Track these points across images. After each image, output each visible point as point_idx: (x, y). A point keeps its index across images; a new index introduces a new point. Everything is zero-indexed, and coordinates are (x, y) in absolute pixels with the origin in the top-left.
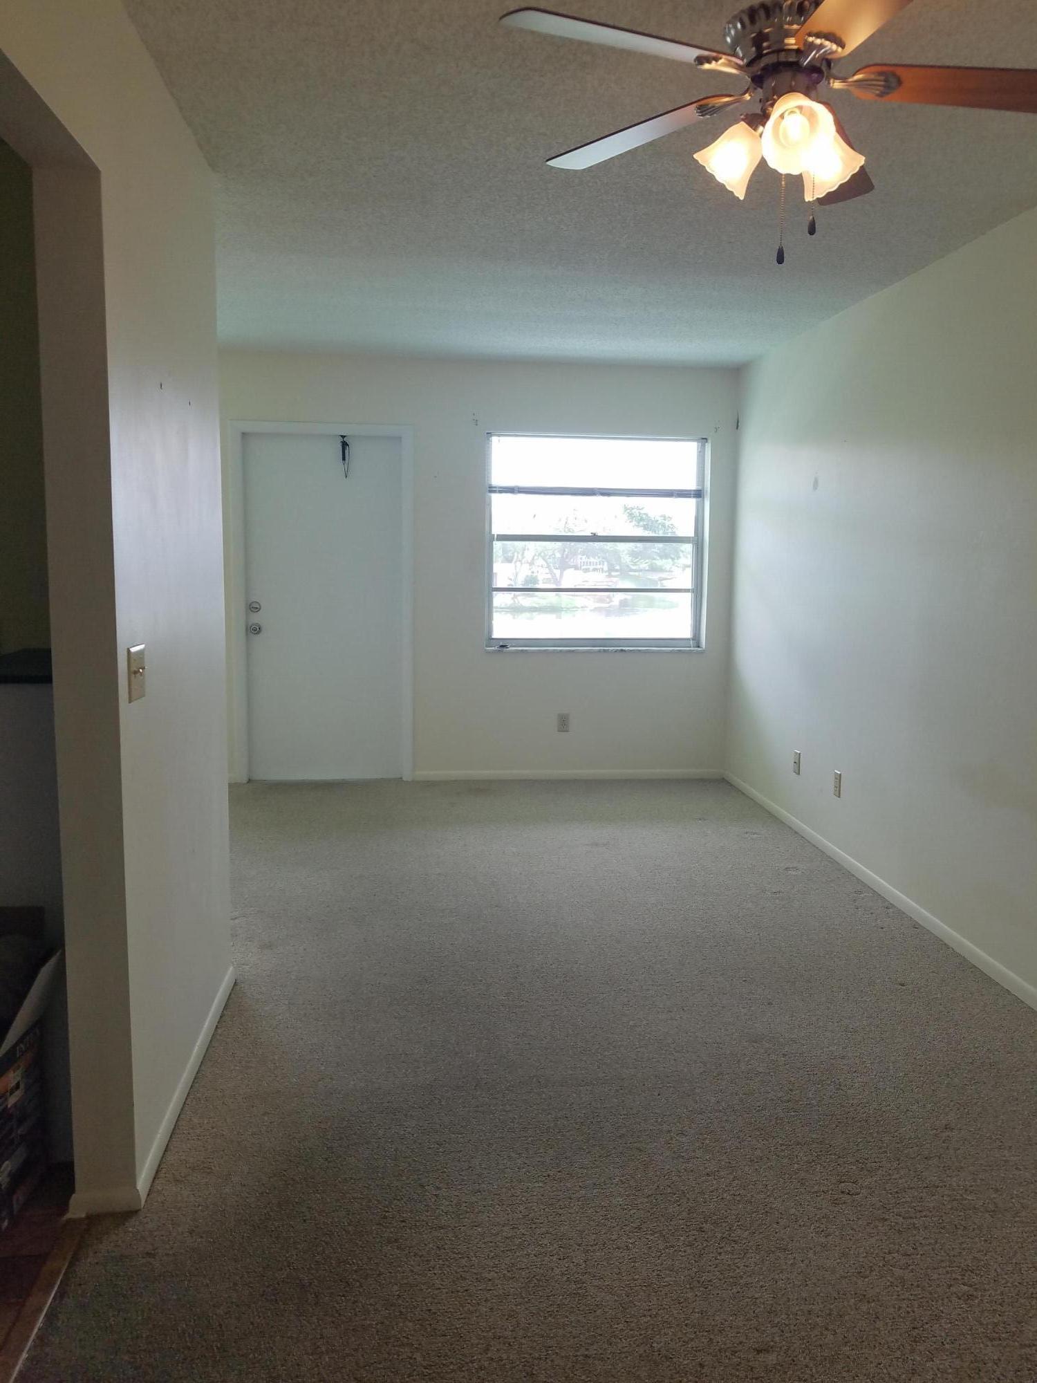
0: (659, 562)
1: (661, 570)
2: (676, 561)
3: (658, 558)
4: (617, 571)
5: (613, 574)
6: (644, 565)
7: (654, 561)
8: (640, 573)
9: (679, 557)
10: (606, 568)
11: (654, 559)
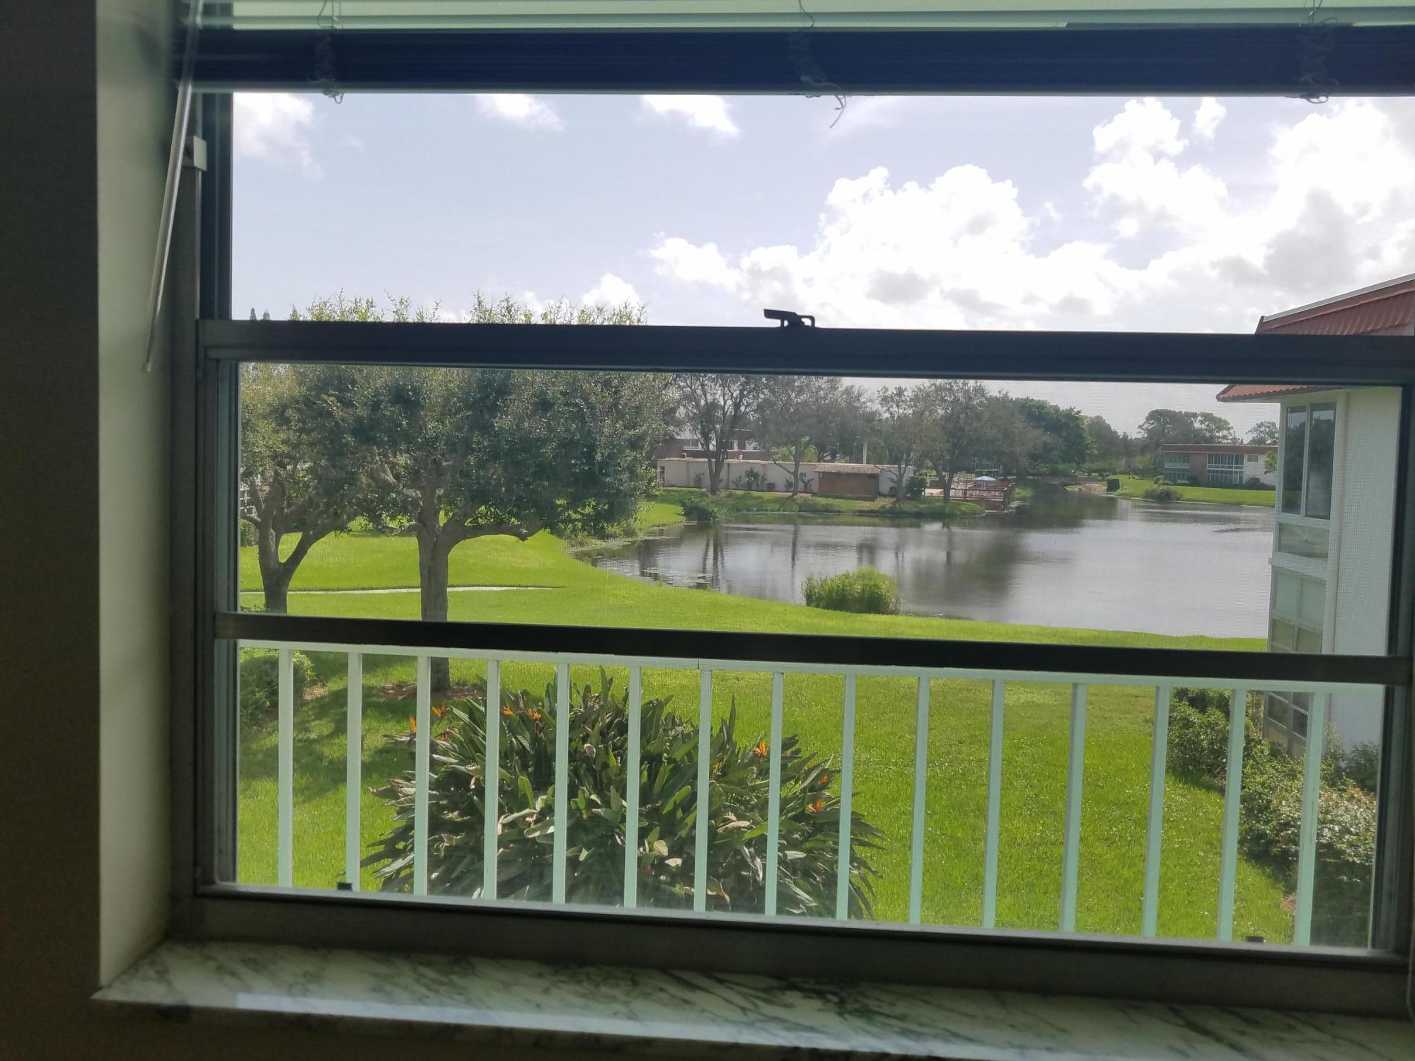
0: (1061, 466)
1: (1065, 474)
2: (1081, 465)
3: (1061, 462)
4: (1013, 474)
5: (1009, 478)
6: (1044, 468)
7: (1056, 465)
8: (1040, 478)
9: (1084, 461)
10: (1001, 470)
11: (1056, 463)
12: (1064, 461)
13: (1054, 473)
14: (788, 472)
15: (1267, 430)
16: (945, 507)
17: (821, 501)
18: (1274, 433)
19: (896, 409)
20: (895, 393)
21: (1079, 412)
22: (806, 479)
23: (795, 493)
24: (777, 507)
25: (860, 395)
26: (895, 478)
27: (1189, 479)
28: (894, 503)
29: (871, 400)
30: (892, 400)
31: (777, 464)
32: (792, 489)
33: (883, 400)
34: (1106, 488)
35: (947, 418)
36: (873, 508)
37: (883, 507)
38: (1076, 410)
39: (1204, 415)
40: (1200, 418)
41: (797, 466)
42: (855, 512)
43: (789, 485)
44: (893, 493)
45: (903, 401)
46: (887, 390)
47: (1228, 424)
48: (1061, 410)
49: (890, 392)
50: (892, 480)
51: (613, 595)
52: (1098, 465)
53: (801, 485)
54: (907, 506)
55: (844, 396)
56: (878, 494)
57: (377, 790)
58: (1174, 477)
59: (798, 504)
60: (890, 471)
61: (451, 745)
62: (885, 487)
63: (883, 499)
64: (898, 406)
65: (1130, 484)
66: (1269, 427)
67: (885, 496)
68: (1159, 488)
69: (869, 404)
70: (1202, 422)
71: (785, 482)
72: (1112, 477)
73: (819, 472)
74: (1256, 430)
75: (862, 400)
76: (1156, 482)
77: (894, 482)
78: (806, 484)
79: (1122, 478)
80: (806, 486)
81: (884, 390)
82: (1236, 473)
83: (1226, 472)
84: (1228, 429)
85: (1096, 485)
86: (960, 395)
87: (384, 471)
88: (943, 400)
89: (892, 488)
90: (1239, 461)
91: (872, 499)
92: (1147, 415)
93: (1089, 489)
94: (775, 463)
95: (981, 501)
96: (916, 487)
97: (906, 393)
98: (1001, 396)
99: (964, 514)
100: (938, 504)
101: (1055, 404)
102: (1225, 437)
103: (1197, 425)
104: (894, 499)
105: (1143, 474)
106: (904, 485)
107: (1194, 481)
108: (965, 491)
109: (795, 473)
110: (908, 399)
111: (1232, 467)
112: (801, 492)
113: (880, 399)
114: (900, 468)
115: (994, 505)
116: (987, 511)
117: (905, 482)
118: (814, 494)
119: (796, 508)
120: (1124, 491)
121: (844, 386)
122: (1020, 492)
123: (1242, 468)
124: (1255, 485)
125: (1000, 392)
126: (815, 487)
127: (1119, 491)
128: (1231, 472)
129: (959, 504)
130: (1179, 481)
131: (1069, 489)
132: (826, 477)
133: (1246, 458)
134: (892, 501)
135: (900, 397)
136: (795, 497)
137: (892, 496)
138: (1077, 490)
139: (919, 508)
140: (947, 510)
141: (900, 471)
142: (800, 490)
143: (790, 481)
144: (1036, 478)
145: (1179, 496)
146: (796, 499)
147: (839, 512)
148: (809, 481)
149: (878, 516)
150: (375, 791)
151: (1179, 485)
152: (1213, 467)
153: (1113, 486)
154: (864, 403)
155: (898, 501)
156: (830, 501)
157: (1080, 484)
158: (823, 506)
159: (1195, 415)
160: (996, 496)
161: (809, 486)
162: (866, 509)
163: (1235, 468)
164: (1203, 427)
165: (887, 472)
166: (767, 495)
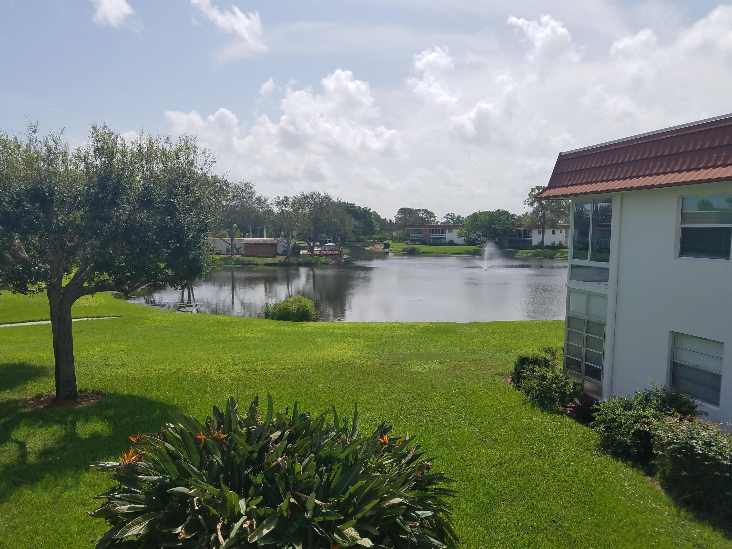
3: (362, 235)
6: (353, 238)
7: (359, 237)
12: (364, 235)
13: (358, 241)
14: (227, 243)
15: (451, 217)
16: (312, 259)
17: (247, 259)
18: (454, 219)
19: (285, 208)
20: (284, 199)
21: (370, 209)
22: (237, 247)
23: (232, 255)
24: (223, 262)
25: (265, 201)
26: (286, 245)
27: (422, 241)
28: (286, 259)
29: (271, 204)
30: (283, 204)
31: (221, 239)
32: (230, 253)
33: (278, 203)
34: (383, 247)
35: (311, 213)
36: (275, 262)
37: (280, 261)
38: (368, 208)
39: (423, 210)
40: (422, 212)
41: (232, 240)
42: (265, 264)
43: (228, 250)
44: (284, 253)
45: (288, 204)
46: (279, 198)
47: (434, 214)
48: (361, 208)
49: (281, 200)
50: (284, 246)
51: (153, 320)
52: (380, 236)
53: (235, 251)
54: (293, 260)
55: (257, 202)
56: (277, 254)
57: (94, 512)
58: (414, 241)
59: (234, 261)
60: (283, 242)
61: (147, 463)
62: (280, 250)
63: (280, 257)
64: (285, 206)
65: (394, 245)
66: (452, 216)
67: (281, 255)
68: (410, 247)
69: (270, 206)
70: (423, 214)
71: (226, 250)
72: (385, 242)
73: (245, 243)
74: (446, 218)
75: (267, 204)
76: (407, 244)
77: (285, 247)
78: (238, 250)
79: (390, 242)
80: (237, 251)
81: (278, 198)
82: (443, 238)
83: (439, 238)
84: (435, 217)
85: (378, 246)
86: (317, 200)
87: (21, 251)
88: (309, 203)
89: (284, 251)
90: (444, 232)
91: (274, 257)
92: (398, 211)
93: (375, 248)
94: (220, 239)
95: (328, 256)
96: (296, 250)
97: (290, 200)
98: (338, 201)
99: (322, 263)
100: (308, 258)
101: (358, 205)
102: (433, 221)
103: (421, 215)
104: (286, 257)
105: (400, 240)
106: (290, 249)
107: (424, 243)
108: (321, 251)
109: (231, 244)
110: (291, 203)
111: (441, 236)
112: (235, 254)
113: (276, 203)
114: (288, 240)
115: (335, 258)
116: (333, 261)
117: (290, 247)
118: (242, 255)
119: (233, 263)
120: (393, 249)
121: (256, 196)
122: (346, 251)
123: (446, 236)
124: (452, 243)
125: (337, 199)
126: (242, 251)
127: (390, 249)
128: (441, 238)
129: (319, 258)
130: (417, 243)
131: (366, 248)
132: (248, 245)
133: (447, 231)
134: (284, 258)
135: (287, 202)
136: (232, 257)
137: (285, 255)
138: (369, 249)
139: (299, 260)
140: (313, 261)
141: (288, 242)
142: (234, 253)
143: (229, 248)
144: (350, 243)
145: (419, 250)
146: (233, 258)
147: (257, 264)
148: (239, 248)
149: (278, 266)
150: (92, 513)
151: (417, 244)
152: (431, 236)
153: (387, 246)
154: (268, 205)
155: (288, 257)
156: (252, 258)
157: (371, 246)
158: (248, 261)
159: (419, 210)
160: (336, 253)
161: (239, 251)
162: (271, 262)
163: (443, 236)
164: (423, 216)
165: (281, 242)
166: (217, 257)
